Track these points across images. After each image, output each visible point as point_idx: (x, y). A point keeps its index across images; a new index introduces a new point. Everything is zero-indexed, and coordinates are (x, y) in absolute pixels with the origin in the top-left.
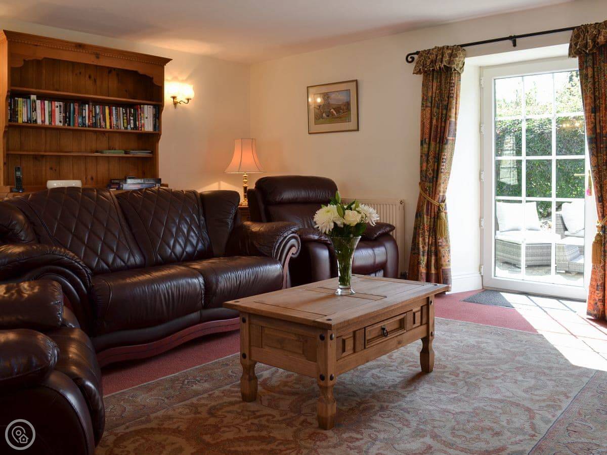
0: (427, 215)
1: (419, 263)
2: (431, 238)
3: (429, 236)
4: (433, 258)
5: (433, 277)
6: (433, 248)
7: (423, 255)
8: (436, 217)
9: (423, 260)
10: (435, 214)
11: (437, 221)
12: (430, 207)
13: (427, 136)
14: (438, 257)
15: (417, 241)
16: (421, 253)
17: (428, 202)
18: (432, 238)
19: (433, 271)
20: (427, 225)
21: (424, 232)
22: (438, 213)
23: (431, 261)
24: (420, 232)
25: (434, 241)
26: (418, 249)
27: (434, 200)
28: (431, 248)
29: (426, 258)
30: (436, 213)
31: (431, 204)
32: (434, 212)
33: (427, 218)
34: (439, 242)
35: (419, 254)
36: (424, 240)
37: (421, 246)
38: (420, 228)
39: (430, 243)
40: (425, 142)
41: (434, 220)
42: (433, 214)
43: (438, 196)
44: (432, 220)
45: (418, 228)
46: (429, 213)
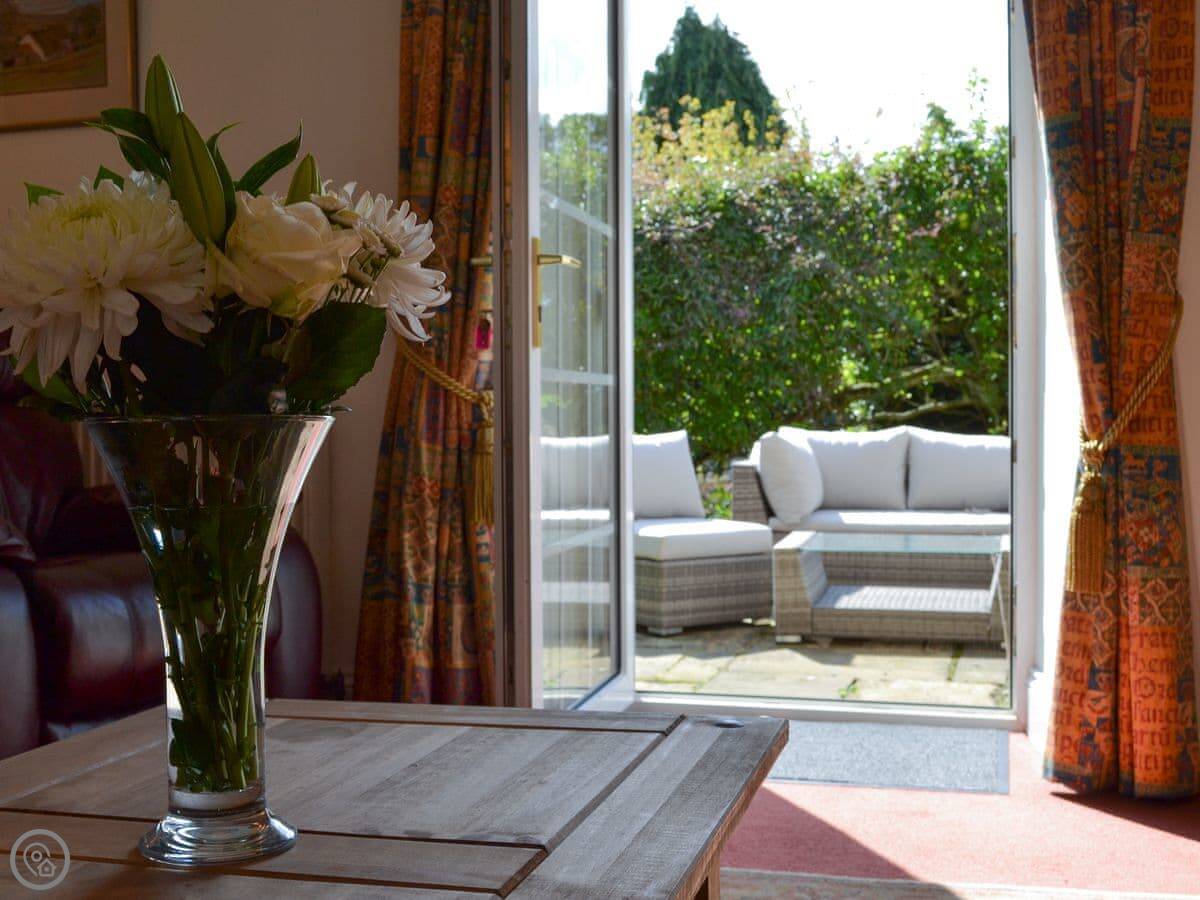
0: (432, 439)
1: (402, 632)
2: (447, 531)
3: (440, 524)
4: (458, 609)
5: (460, 684)
6: (457, 571)
7: (420, 601)
8: (466, 448)
9: (420, 618)
10: (461, 439)
11: (472, 461)
12: (441, 409)
13: (429, 128)
14: (478, 604)
15: (390, 546)
16: (412, 591)
17: (435, 387)
18: (452, 529)
19: (459, 661)
20: (430, 479)
21: (422, 508)
22: (474, 433)
23: (449, 622)
24: (406, 506)
25: (459, 540)
26: (400, 577)
27: (459, 378)
28: (448, 569)
29: (428, 608)
30: (466, 433)
31: (447, 392)
32: (459, 428)
33: (432, 452)
34: (479, 546)
35: (401, 595)
36: (420, 538)
37: (409, 565)
38: (401, 493)
39: (445, 549)
40: (422, 153)
41: (459, 460)
42: (453, 434)
43: (474, 364)
44: (452, 459)
45: (393, 495)
46: (440, 434)
